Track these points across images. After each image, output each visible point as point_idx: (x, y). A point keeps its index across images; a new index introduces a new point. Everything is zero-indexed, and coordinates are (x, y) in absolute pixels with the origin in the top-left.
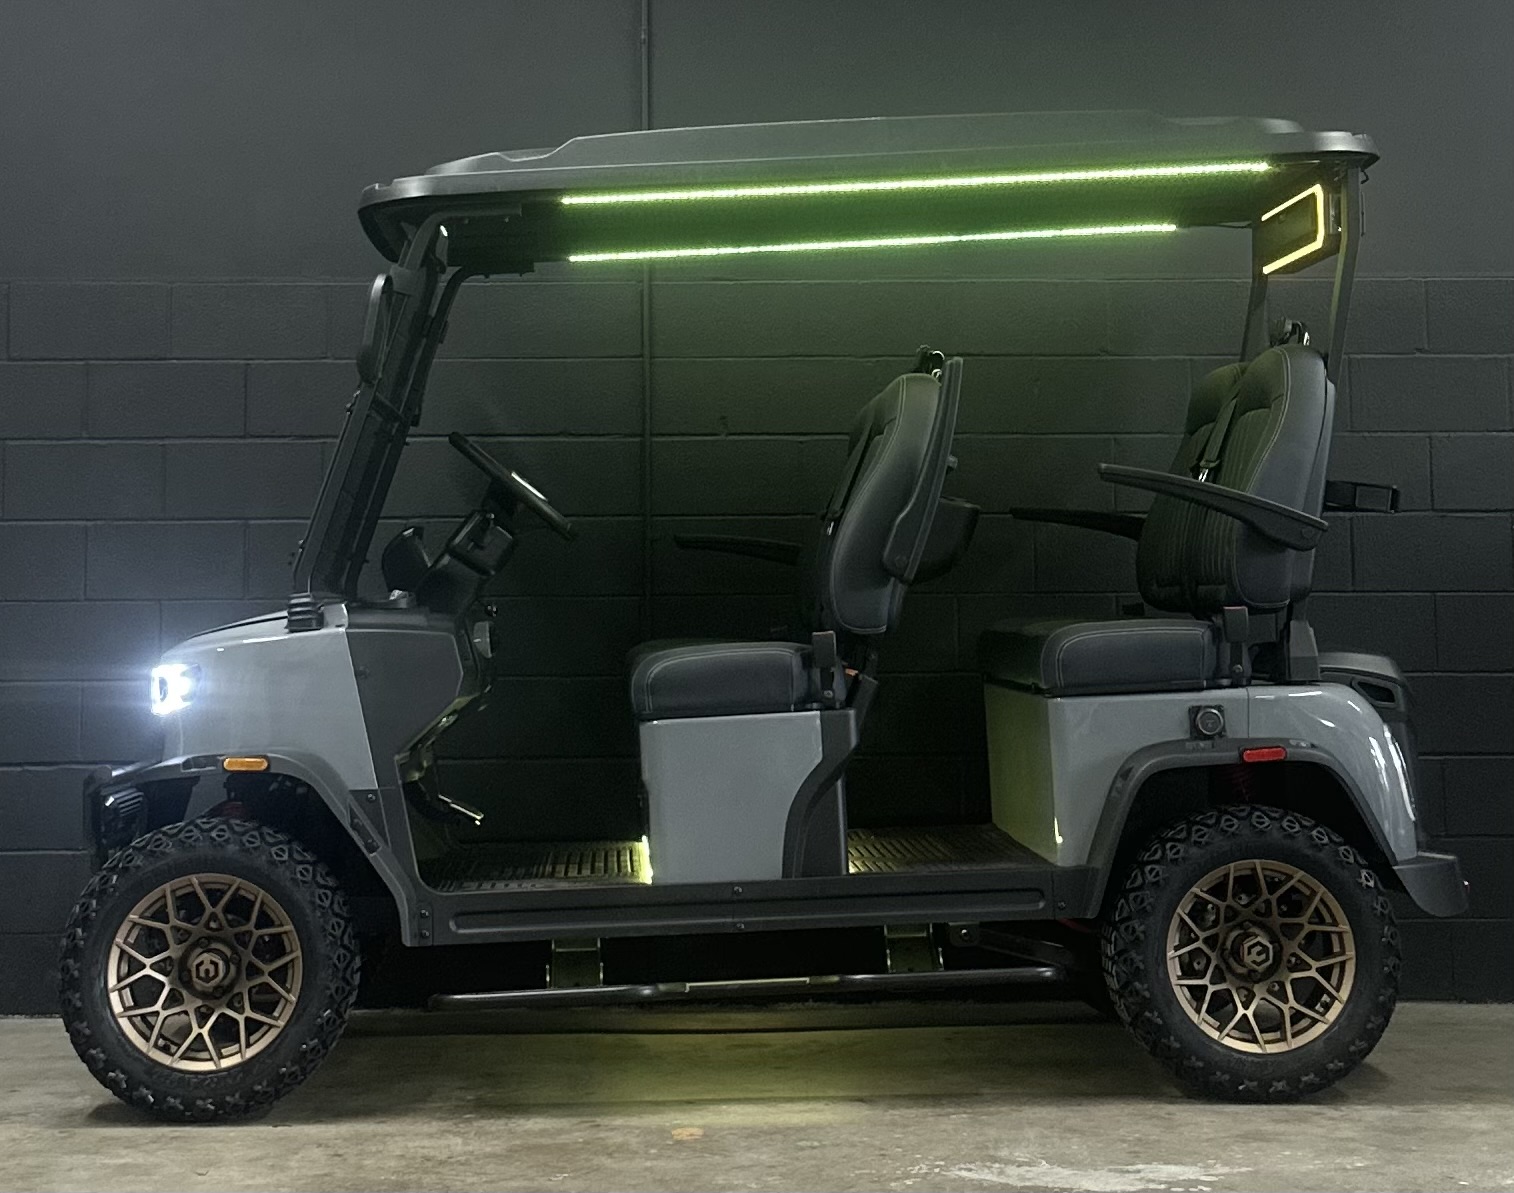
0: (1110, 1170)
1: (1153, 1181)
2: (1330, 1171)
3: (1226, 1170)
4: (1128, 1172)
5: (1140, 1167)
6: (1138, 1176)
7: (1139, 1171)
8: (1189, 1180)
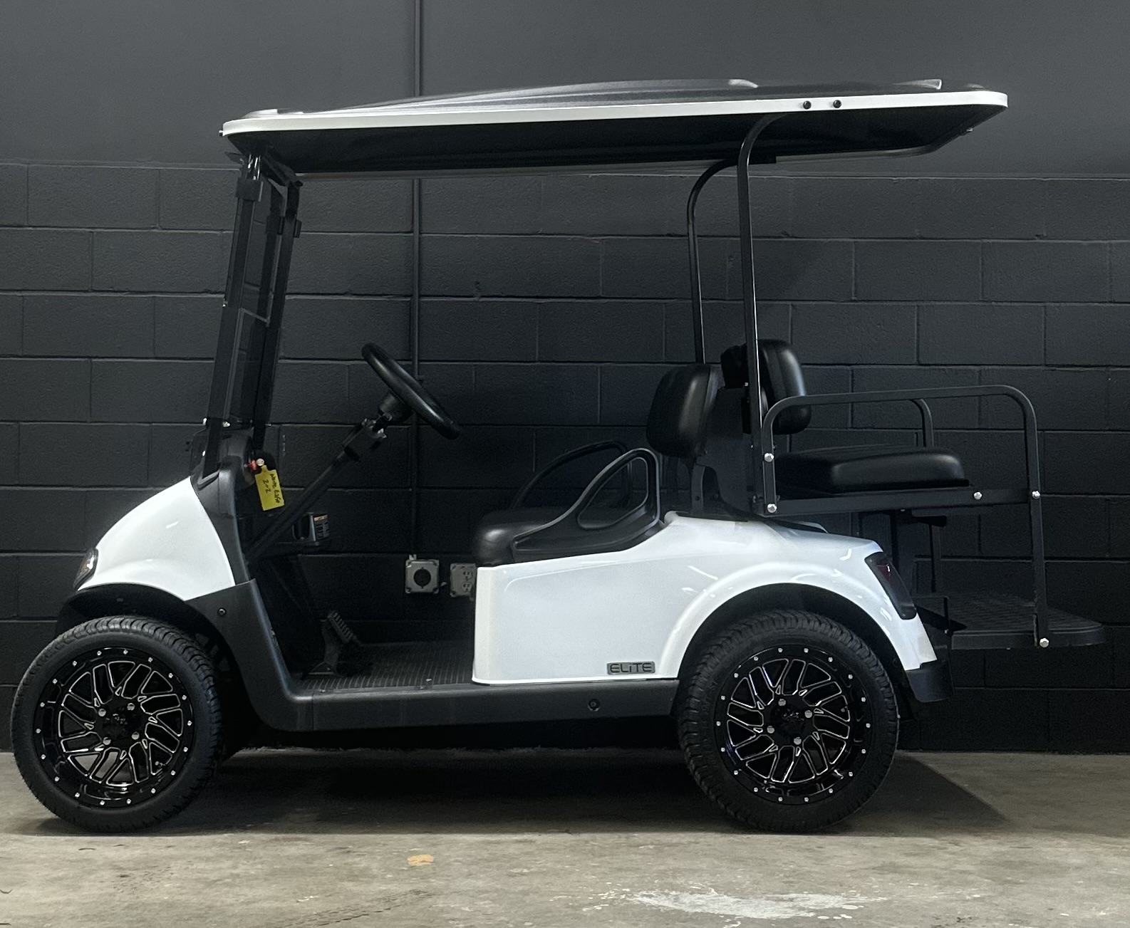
0: (768, 899)
1: (803, 909)
2: (952, 901)
3: (863, 899)
4: (782, 900)
5: (793, 895)
6: (791, 904)
7: (791, 900)
8: (833, 909)
